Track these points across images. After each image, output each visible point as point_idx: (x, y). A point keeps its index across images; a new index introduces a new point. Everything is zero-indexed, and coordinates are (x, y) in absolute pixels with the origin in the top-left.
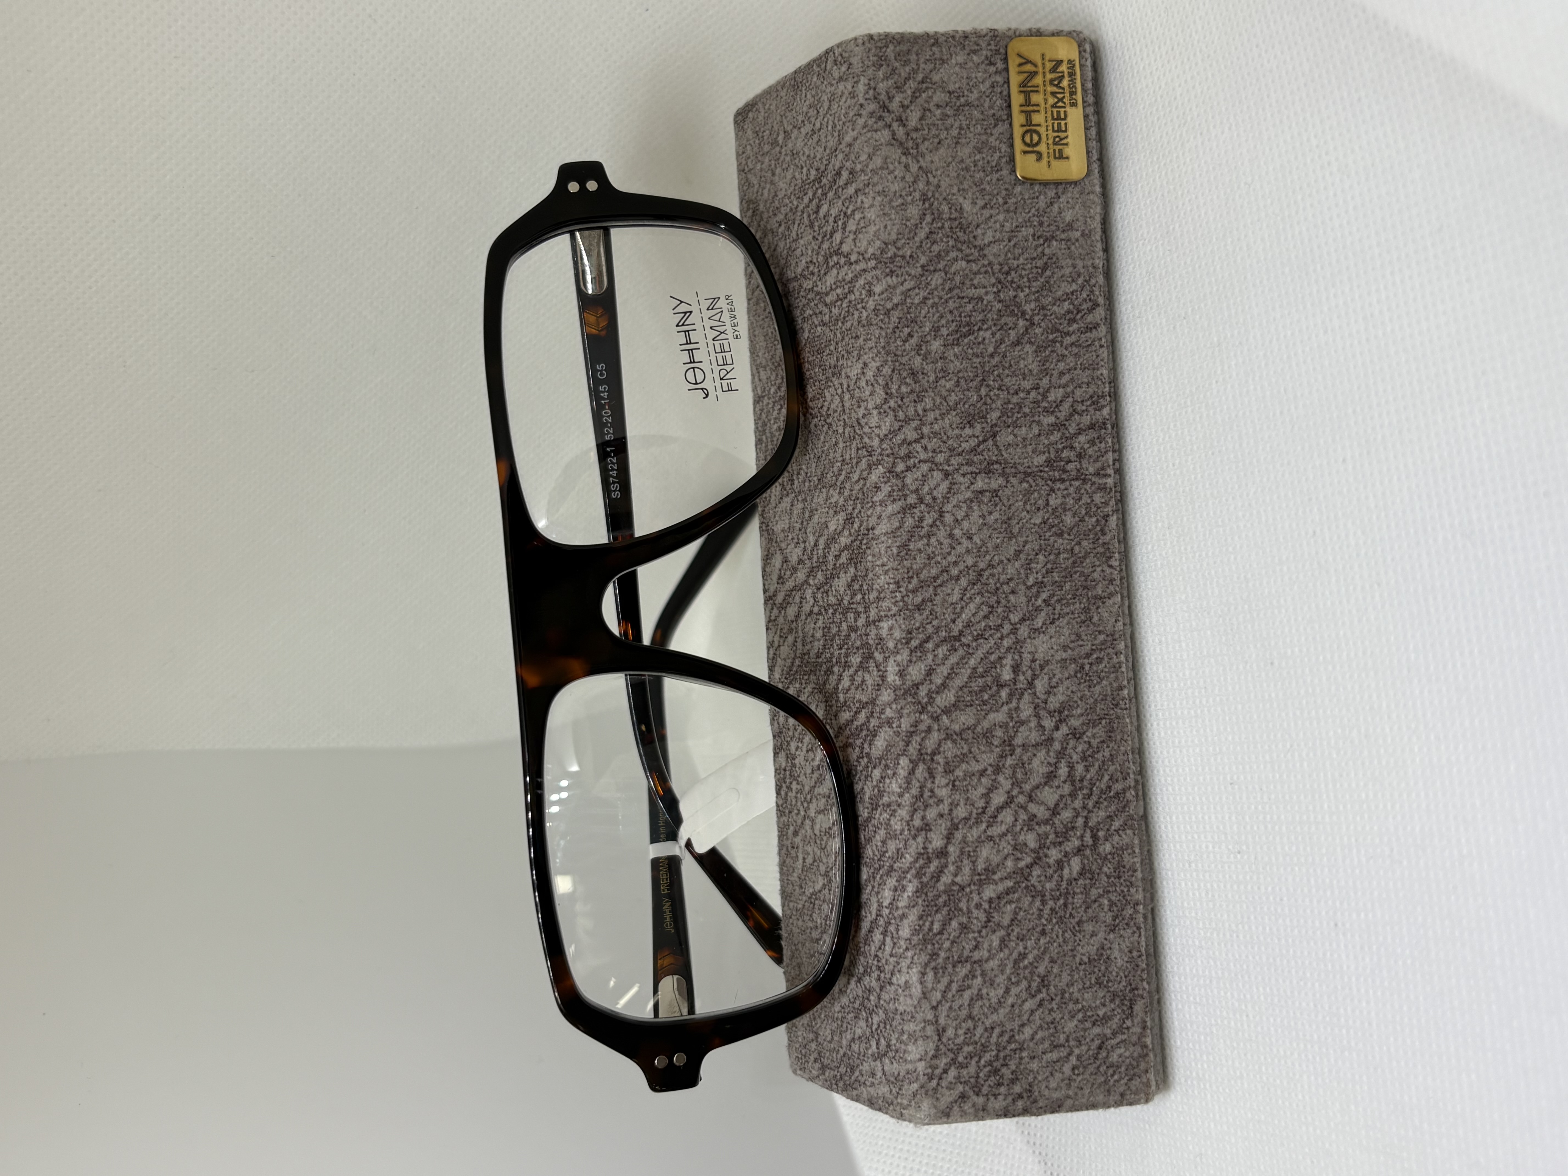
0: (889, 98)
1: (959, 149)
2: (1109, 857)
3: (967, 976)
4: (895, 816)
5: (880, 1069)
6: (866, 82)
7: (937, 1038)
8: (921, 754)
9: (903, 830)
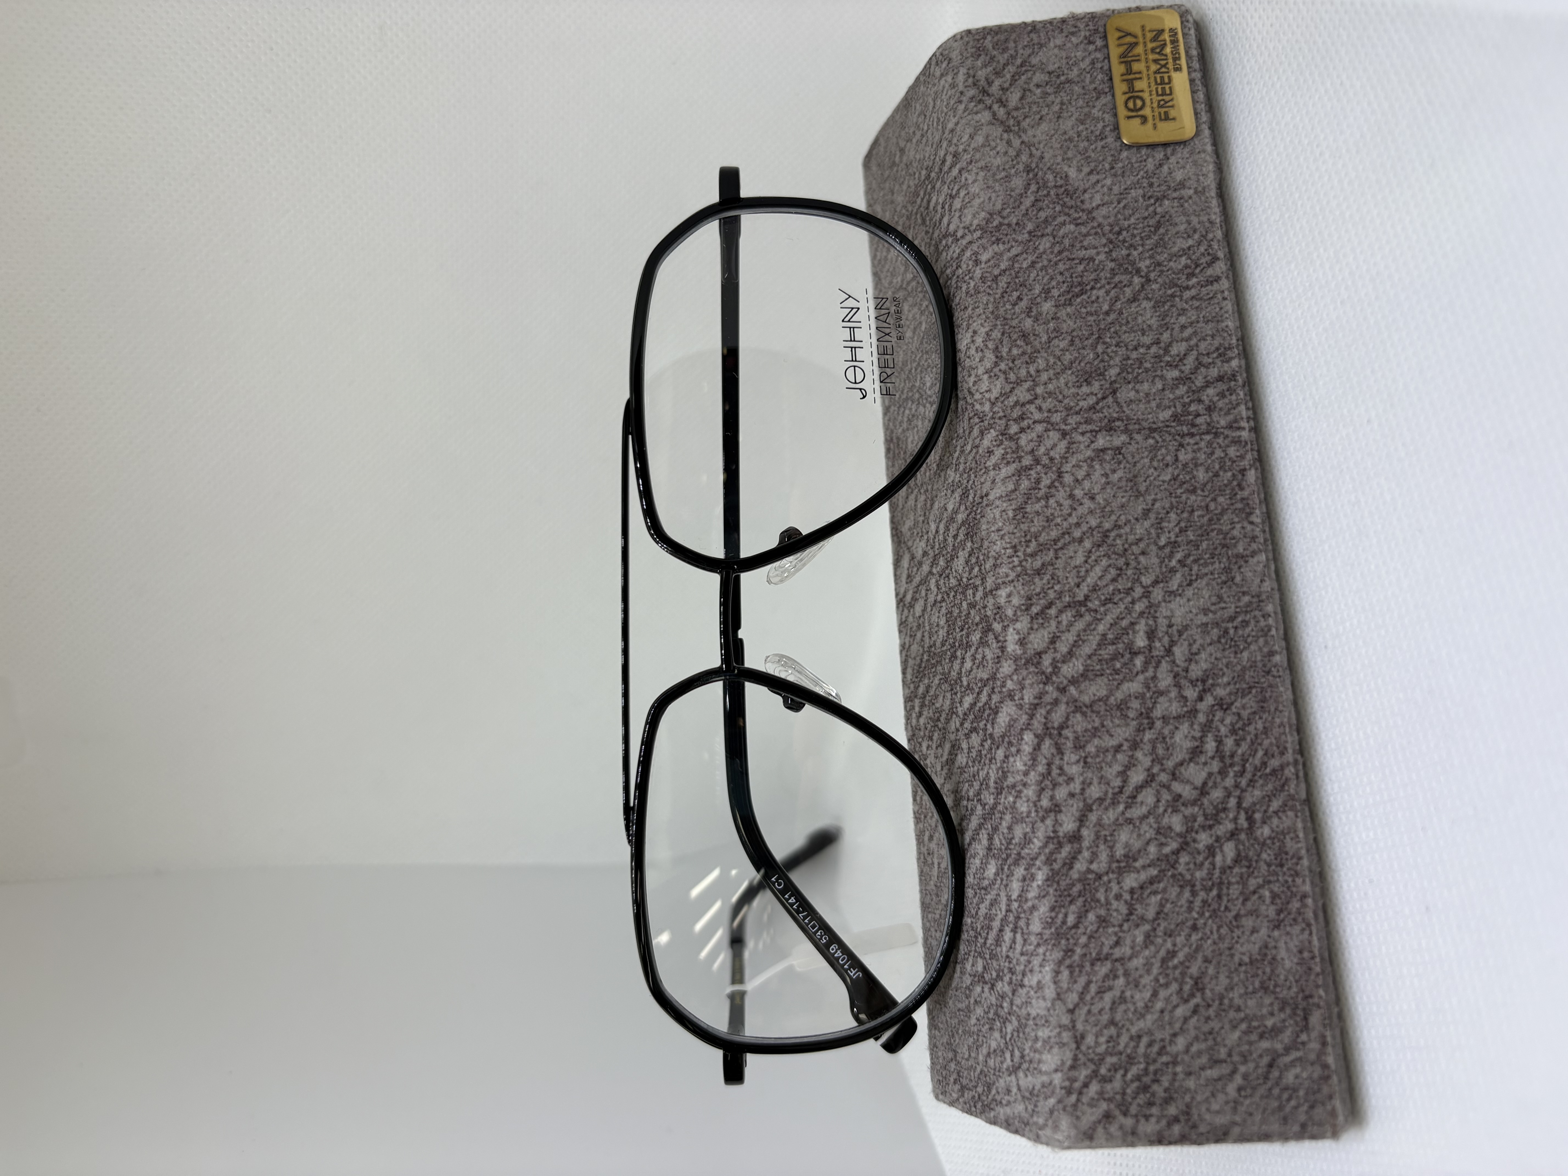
1: (1061, 121)
3: (1107, 976)
4: (1021, 797)
5: (1015, 1084)
8: (1047, 729)
9: (1029, 812)
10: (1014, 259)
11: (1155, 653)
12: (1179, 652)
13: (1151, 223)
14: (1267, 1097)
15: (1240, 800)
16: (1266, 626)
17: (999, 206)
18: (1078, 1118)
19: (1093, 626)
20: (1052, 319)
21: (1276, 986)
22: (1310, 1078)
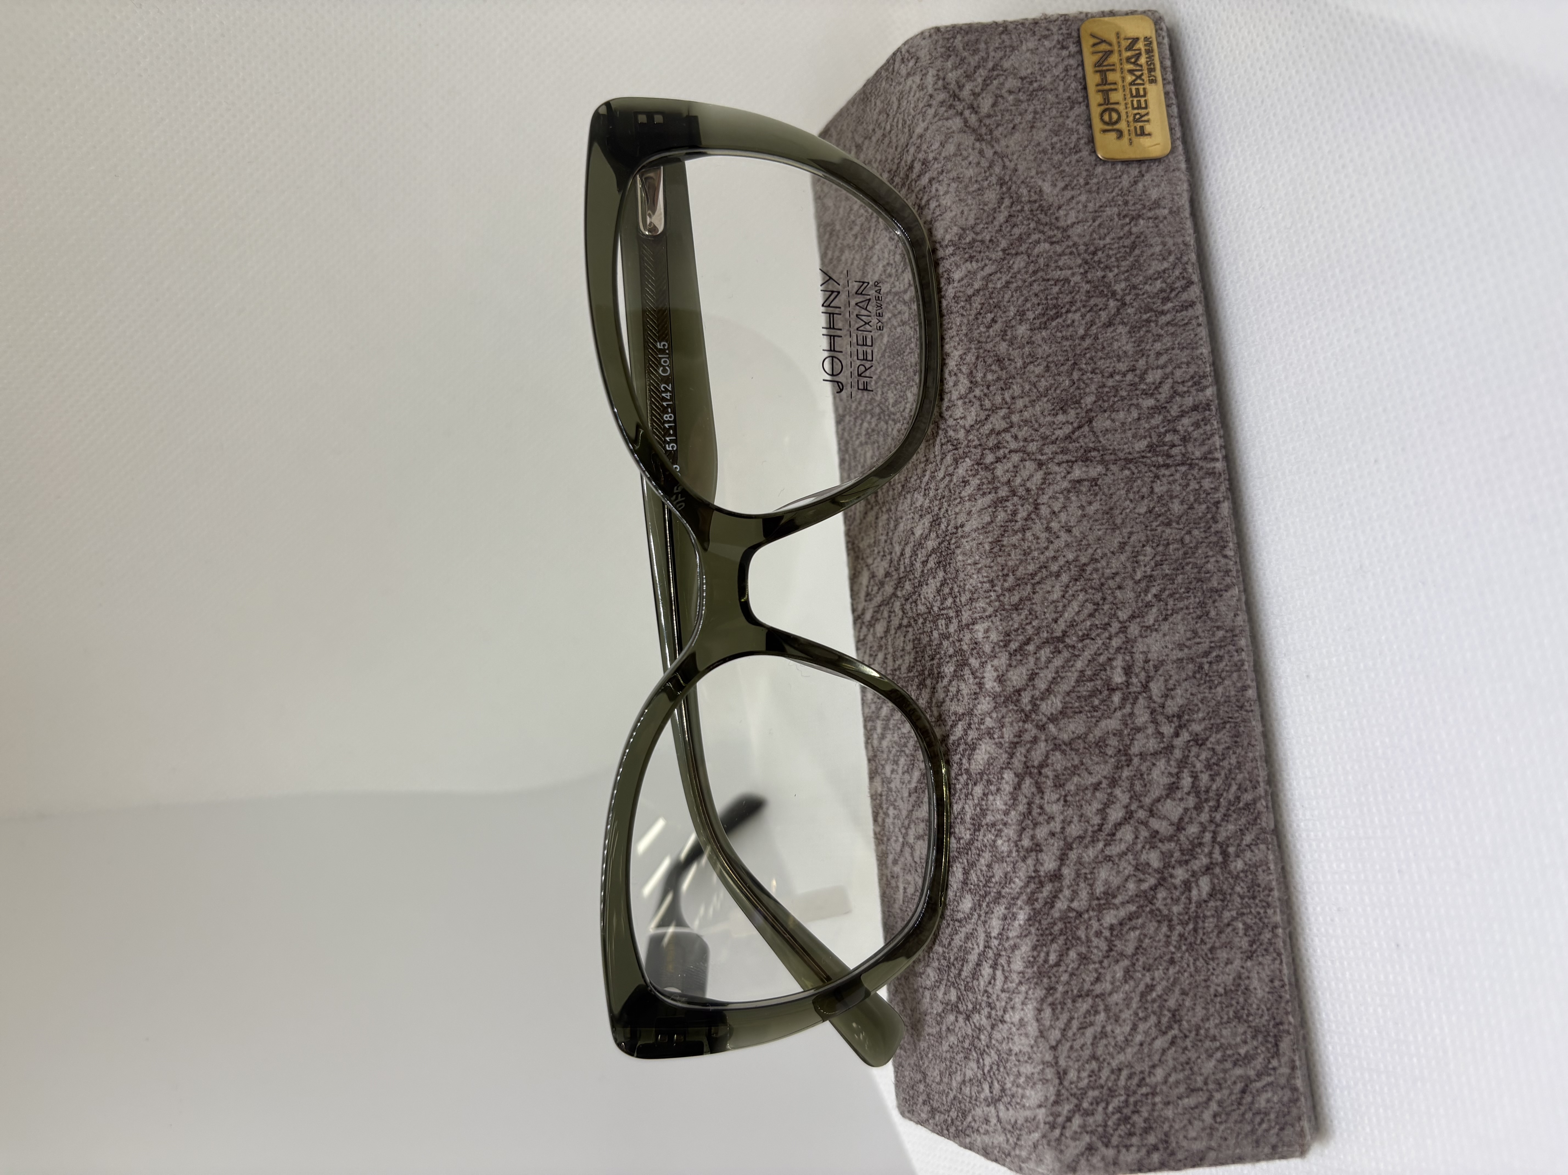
10: (987, 279)
11: (1133, 689)
12: (1156, 688)
13: (1126, 244)
14: (1241, 1122)
15: (1215, 833)
16: (1239, 661)
17: (971, 222)
18: (1061, 1151)
19: (1072, 663)
20: (1028, 343)
21: (1248, 1016)
22: (1280, 1101)
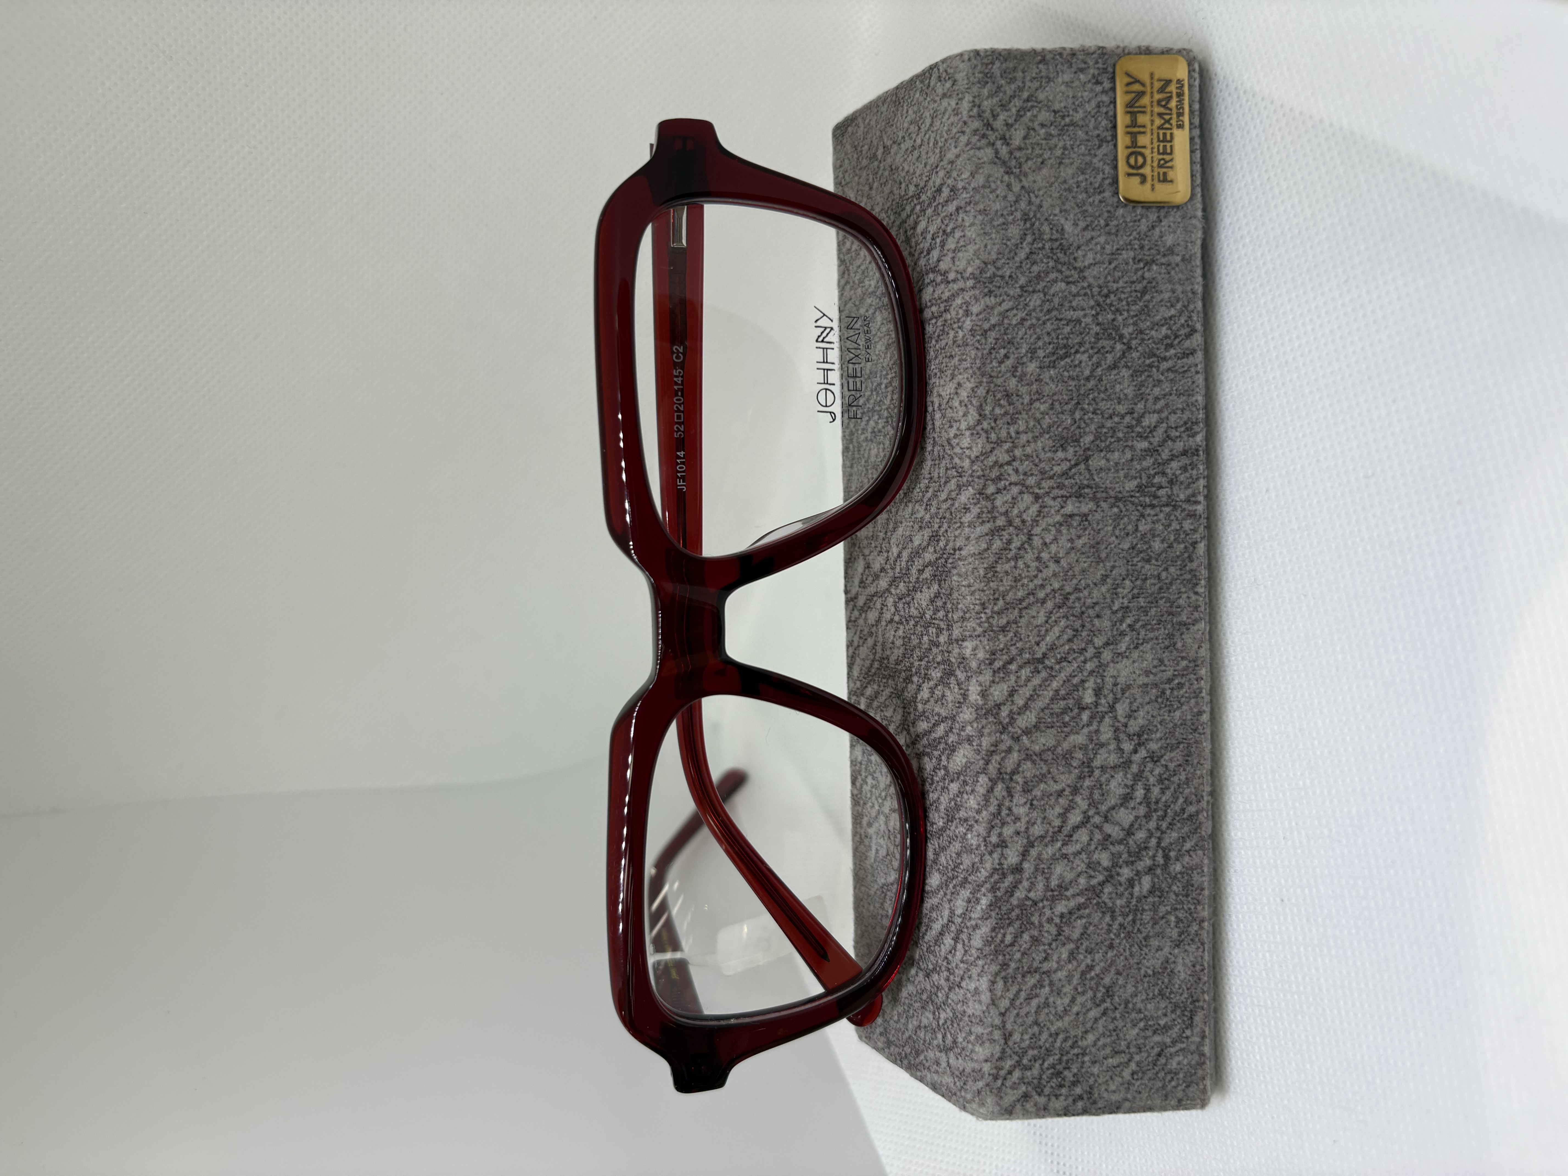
0: (994, 116)
2: (1179, 876)
6: (971, 99)
7: (1003, 1041)
